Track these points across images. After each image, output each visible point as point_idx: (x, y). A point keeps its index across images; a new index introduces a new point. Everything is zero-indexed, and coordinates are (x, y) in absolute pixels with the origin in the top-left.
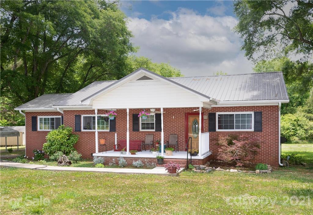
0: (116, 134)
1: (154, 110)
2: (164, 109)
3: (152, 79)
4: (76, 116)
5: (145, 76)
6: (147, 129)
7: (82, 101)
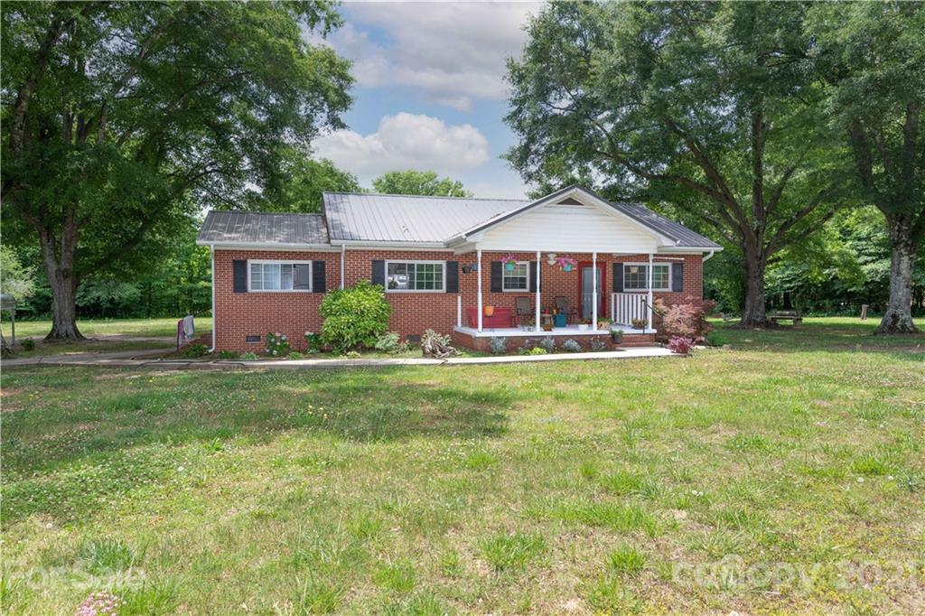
0: (459, 298)
1: (555, 255)
2: (598, 254)
3: (581, 204)
4: (374, 261)
5: (570, 199)
6: (513, 288)
7: (467, 235)
